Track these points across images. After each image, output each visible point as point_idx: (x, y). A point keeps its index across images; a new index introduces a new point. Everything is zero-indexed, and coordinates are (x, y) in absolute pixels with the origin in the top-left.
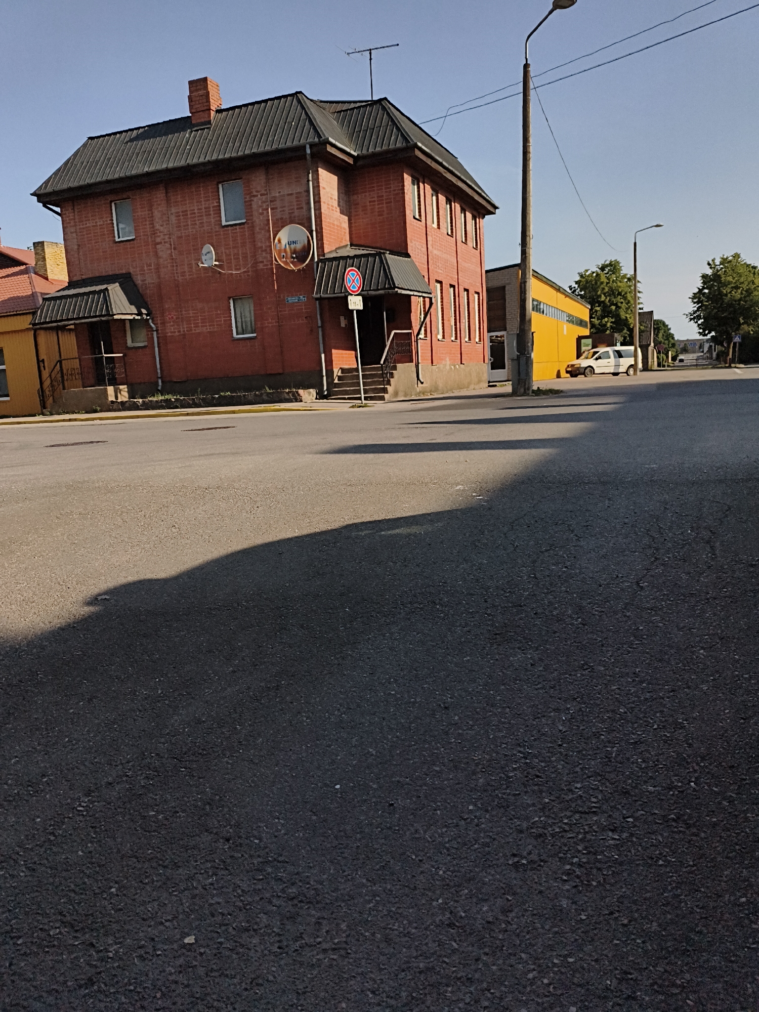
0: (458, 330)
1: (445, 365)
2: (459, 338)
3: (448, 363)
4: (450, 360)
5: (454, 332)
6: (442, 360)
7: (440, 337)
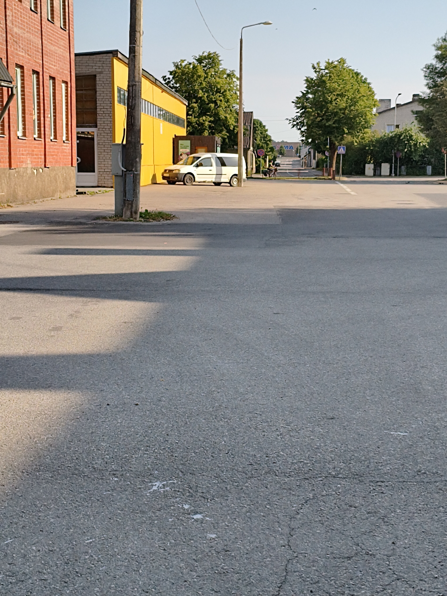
0: (42, 125)
1: (26, 168)
2: (43, 136)
3: (30, 166)
4: (32, 162)
5: (36, 129)
6: (22, 162)
7: (20, 134)
